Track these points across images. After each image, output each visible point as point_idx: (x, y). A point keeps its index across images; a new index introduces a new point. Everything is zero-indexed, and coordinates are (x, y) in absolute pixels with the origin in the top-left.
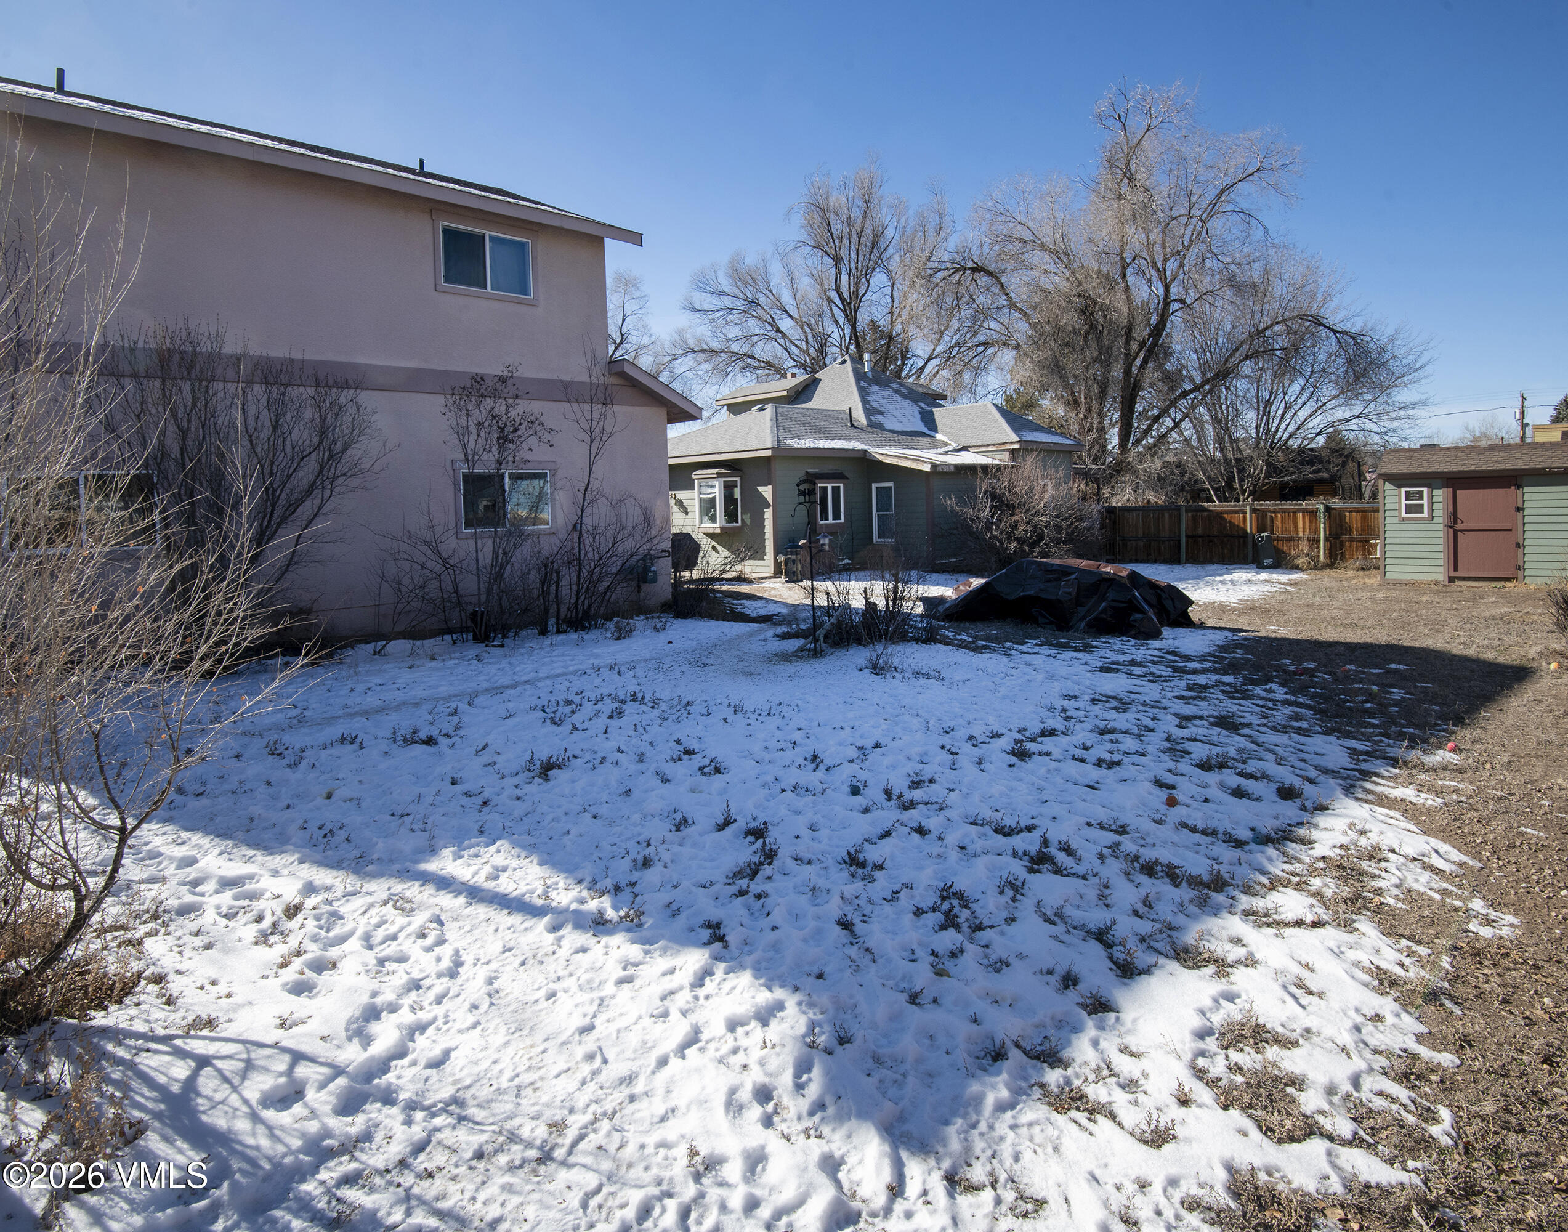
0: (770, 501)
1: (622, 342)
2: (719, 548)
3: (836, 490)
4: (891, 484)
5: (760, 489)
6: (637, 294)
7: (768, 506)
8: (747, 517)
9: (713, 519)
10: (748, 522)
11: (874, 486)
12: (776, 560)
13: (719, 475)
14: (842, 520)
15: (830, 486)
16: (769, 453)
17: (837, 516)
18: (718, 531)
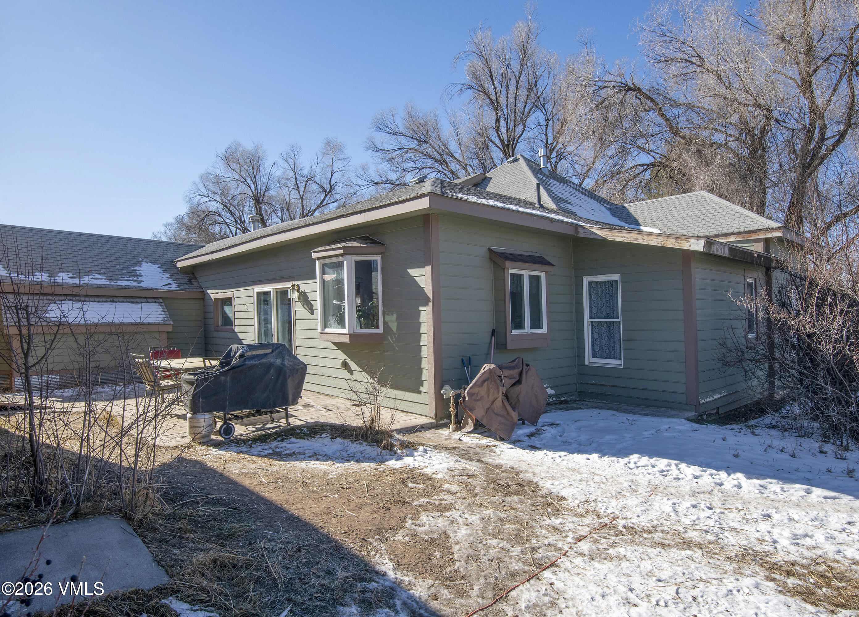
0: (429, 291)
1: (330, 191)
2: (353, 365)
3: (535, 281)
4: (616, 277)
5: (412, 272)
6: (341, 157)
7: (425, 301)
8: (392, 319)
9: (341, 322)
10: (394, 327)
11: (586, 280)
12: (439, 396)
13: (348, 252)
14: (545, 330)
15: (526, 274)
16: (424, 204)
17: (536, 323)
18: (346, 340)
